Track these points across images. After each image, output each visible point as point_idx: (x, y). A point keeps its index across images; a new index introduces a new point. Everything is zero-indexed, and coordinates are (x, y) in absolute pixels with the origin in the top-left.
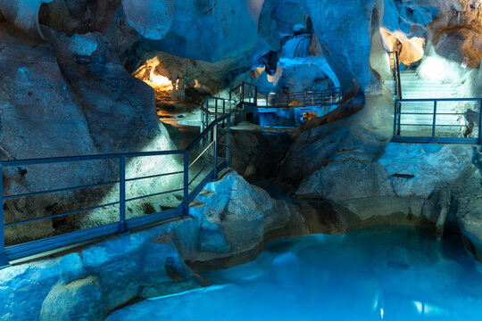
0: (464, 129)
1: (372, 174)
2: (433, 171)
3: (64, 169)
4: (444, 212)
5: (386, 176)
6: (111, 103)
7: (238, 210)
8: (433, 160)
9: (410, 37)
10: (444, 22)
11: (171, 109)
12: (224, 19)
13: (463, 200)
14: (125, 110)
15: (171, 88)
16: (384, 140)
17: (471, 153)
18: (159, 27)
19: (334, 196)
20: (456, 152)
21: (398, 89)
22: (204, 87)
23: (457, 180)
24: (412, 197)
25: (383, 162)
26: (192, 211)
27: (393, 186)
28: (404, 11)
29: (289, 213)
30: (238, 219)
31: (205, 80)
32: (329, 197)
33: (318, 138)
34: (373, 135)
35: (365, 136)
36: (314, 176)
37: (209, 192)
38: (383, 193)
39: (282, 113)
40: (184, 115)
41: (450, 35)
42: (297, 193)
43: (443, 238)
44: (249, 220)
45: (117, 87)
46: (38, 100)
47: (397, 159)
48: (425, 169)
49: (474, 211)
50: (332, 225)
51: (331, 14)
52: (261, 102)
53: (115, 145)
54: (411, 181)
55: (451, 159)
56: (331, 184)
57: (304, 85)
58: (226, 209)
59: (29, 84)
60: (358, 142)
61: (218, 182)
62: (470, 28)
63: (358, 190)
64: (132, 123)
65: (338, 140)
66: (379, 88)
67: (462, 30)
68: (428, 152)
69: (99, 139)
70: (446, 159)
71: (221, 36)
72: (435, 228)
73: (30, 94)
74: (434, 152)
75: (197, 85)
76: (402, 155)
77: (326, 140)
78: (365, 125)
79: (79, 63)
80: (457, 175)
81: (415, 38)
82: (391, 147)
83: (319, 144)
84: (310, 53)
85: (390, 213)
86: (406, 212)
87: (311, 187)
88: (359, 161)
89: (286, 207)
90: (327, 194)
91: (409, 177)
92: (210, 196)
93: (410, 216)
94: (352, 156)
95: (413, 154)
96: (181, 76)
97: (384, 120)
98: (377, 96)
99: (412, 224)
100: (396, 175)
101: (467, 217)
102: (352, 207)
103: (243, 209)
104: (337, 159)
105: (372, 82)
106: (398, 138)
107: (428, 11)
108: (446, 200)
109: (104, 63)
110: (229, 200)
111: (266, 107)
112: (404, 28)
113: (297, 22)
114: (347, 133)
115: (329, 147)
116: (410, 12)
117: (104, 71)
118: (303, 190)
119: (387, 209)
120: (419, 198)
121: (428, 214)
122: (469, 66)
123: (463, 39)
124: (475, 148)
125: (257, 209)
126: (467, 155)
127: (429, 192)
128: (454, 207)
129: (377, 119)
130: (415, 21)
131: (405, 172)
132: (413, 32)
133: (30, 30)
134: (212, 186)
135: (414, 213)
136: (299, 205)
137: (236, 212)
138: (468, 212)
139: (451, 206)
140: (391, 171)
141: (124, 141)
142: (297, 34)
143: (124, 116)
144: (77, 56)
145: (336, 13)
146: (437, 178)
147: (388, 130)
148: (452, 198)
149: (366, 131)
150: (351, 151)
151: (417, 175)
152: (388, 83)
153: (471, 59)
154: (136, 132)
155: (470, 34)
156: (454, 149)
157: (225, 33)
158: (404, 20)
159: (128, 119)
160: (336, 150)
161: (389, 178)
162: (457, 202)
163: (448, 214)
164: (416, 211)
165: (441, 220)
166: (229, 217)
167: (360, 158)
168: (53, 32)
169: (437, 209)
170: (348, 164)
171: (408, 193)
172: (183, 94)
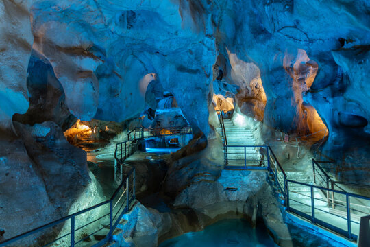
0: (259, 159)
1: (215, 189)
2: (247, 186)
3: (30, 224)
4: (255, 211)
5: (223, 189)
6: (59, 166)
7: (142, 229)
8: (246, 179)
9: (226, 98)
10: (243, 94)
11: (91, 146)
12: (126, 99)
13: (264, 205)
14: (69, 170)
15: (90, 132)
16: (219, 166)
17: (265, 175)
18: (90, 113)
19: (196, 206)
20: (258, 175)
21: (224, 134)
22: (111, 130)
23: (260, 191)
24: (237, 201)
25: (220, 181)
26: (115, 237)
27: (227, 195)
28: (222, 85)
29: (171, 222)
30: (143, 234)
31: (112, 126)
32: (193, 206)
33: (183, 166)
34: (214, 164)
35: (209, 165)
36: (183, 193)
37: (124, 221)
38: (222, 200)
39: (158, 139)
40: (99, 149)
41: (247, 102)
42: (174, 205)
43: (256, 227)
44: (149, 235)
45: (63, 154)
46: (12, 177)
47: (227, 179)
48: (242, 184)
49: (271, 213)
50: (196, 225)
51: (187, 97)
52: (146, 133)
53: (63, 197)
54: (236, 192)
55: (256, 179)
56: (194, 198)
57: (169, 120)
58: (135, 229)
59: (7, 168)
60: (206, 169)
61: (130, 213)
62: (256, 99)
63: (208, 200)
64: (73, 177)
65: (195, 168)
66: (214, 135)
67: (253, 100)
68: (244, 175)
69: (53, 195)
70: (253, 179)
71: (124, 107)
72: (252, 222)
73: (7, 174)
74: (247, 175)
75: (107, 129)
76: (230, 177)
77: (188, 168)
78: (209, 157)
79: (38, 141)
80: (259, 188)
81: (228, 98)
82: (224, 172)
83: (184, 170)
84: (173, 106)
85: (226, 212)
86: (235, 211)
87: (181, 201)
88: (207, 181)
89: (169, 217)
90: (192, 204)
91: (235, 189)
92: (125, 223)
93: (237, 213)
94: (203, 178)
95: (236, 177)
96: (97, 125)
97: (219, 154)
98: (213, 140)
99: (239, 218)
100: (228, 189)
101: (268, 216)
102: (206, 212)
103: (145, 227)
104: (195, 181)
105: (211, 132)
106: (227, 167)
107: (234, 86)
108: (255, 204)
109: (55, 140)
110: (136, 222)
111: (149, 137)
112: (222, 93)
113: (165, 91)
114: (200, 163)
115: (190, 172)
116: (225, 85)
117: (54, 145)
118: (177, 203)
119: (225, 209)
120: (241, 201)
121: (247, 212)
122: (258, 120)
123: (254, 105)
124: (267, 173)
125: (154, 226)
126: (263, 177)
127: (246, 198)
128: (260, 208)
129: (214, 154)
130: (228, 90)
131: (232, 187)
132: (227, 95)
133: (7, 129)
134: (126, 217)
135: (239, 211)
136: (176, 214)
137: (141, 230)
138: (268, 213)
139: (258, 207)
140: (225, 186)
141: (69, 191)
142: (165, 96)
143: (68, 173)
144: (37, 137)
145: (189, 97)
146: (249, 190)
147: (221, 160)
148: (259, 203)
149: (210, 161)
150: (203, 175)
151: (239, 189)
152: (218, 129)
153: (259, 116)
154: (76, 183)
155: (257, 102)
156: (256, 173)
157: (127, 107)
158: (223, 89)
159: (70, 175)
160: (194, 175)
161: (224, 190)
162: (261, 206)
163: (258, 211)
164: (240, 210)
165: (254, 217)
166: (137, 234)
167: (208, 179)
168: (21, 125)
169: (251, 209)
170: (202, 184)
171: (235, 199)
172: (98, 135)
